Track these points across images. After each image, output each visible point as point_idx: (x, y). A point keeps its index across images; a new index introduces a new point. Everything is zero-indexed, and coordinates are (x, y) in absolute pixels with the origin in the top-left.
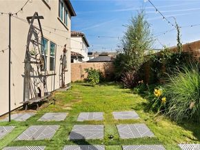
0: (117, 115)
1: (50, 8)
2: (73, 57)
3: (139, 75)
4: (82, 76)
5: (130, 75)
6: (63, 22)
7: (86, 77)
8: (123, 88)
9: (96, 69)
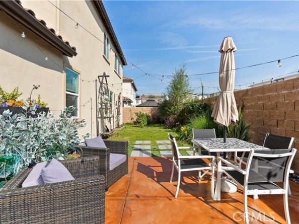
0: (158, 142)
1: (109, 64)
2: (124, 102)
3: (178, 119)
4: (132, 119)
5: (171, 119)
6: (117, 73)
7: (135, 119)
8: (166, 129)
9: (145, 113)
